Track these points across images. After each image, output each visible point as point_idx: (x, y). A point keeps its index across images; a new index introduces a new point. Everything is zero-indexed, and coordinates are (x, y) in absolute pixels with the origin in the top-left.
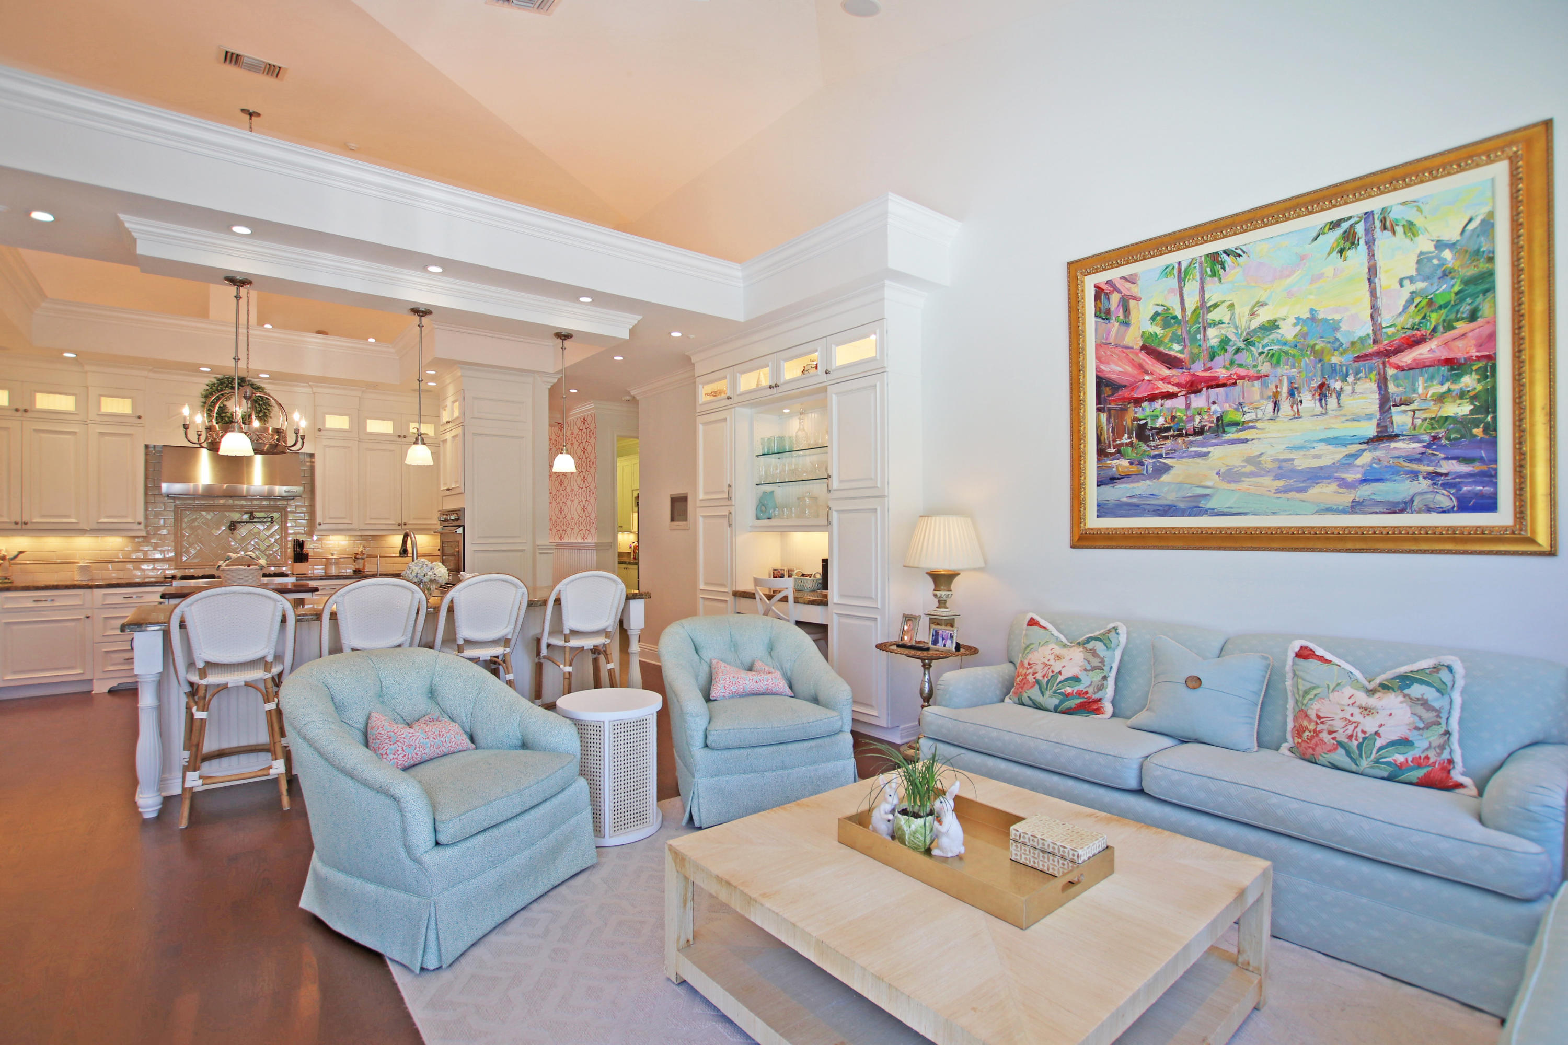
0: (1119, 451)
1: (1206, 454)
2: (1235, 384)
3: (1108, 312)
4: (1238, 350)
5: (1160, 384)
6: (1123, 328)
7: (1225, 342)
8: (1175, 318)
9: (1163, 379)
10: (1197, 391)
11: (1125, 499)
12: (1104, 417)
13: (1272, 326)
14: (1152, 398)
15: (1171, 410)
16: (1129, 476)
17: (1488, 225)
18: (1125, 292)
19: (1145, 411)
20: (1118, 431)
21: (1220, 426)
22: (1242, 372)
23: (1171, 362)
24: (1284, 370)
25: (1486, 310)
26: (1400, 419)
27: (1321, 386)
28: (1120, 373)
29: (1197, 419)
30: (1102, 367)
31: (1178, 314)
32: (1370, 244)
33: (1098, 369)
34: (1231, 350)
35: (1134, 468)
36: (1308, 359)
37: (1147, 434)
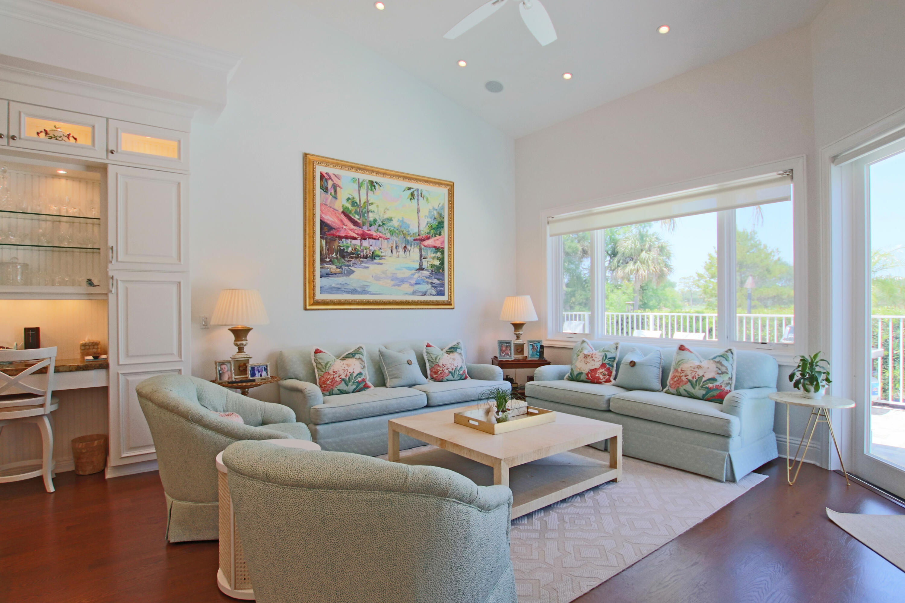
0: (331, 261)
1: (368, 267)
2: (378, 239)
3: (327, 188)
4: (379, 226)
5: (350, 232)
6: (334, 199)
7: (375, 220)
8: (356, 203)
9: (351, 230)
10: (365, 239)
11: (333, 285)
12: (324, 242)
13: (390, 220)
14: (347, 238)
15: (355, 245)
16: (335, 274)
17: (443, 208)
18: (335, 182)
19: (344, 243)
20: (330, 250)
21: (374, 256)
22: (381, 235)
23: (355, 223)
24: (394, 238)
25: (442, 233)
26: (425, 264)
27: (405, 247)
28: (332, 221)
29: (365, 251)
30: (323, 216)
31: (358, 201)
32: (418, 200)
33: (321, 217)
34: (378, 224)
35: (338, 270)
36: (401, 236)
37: (343, 254)
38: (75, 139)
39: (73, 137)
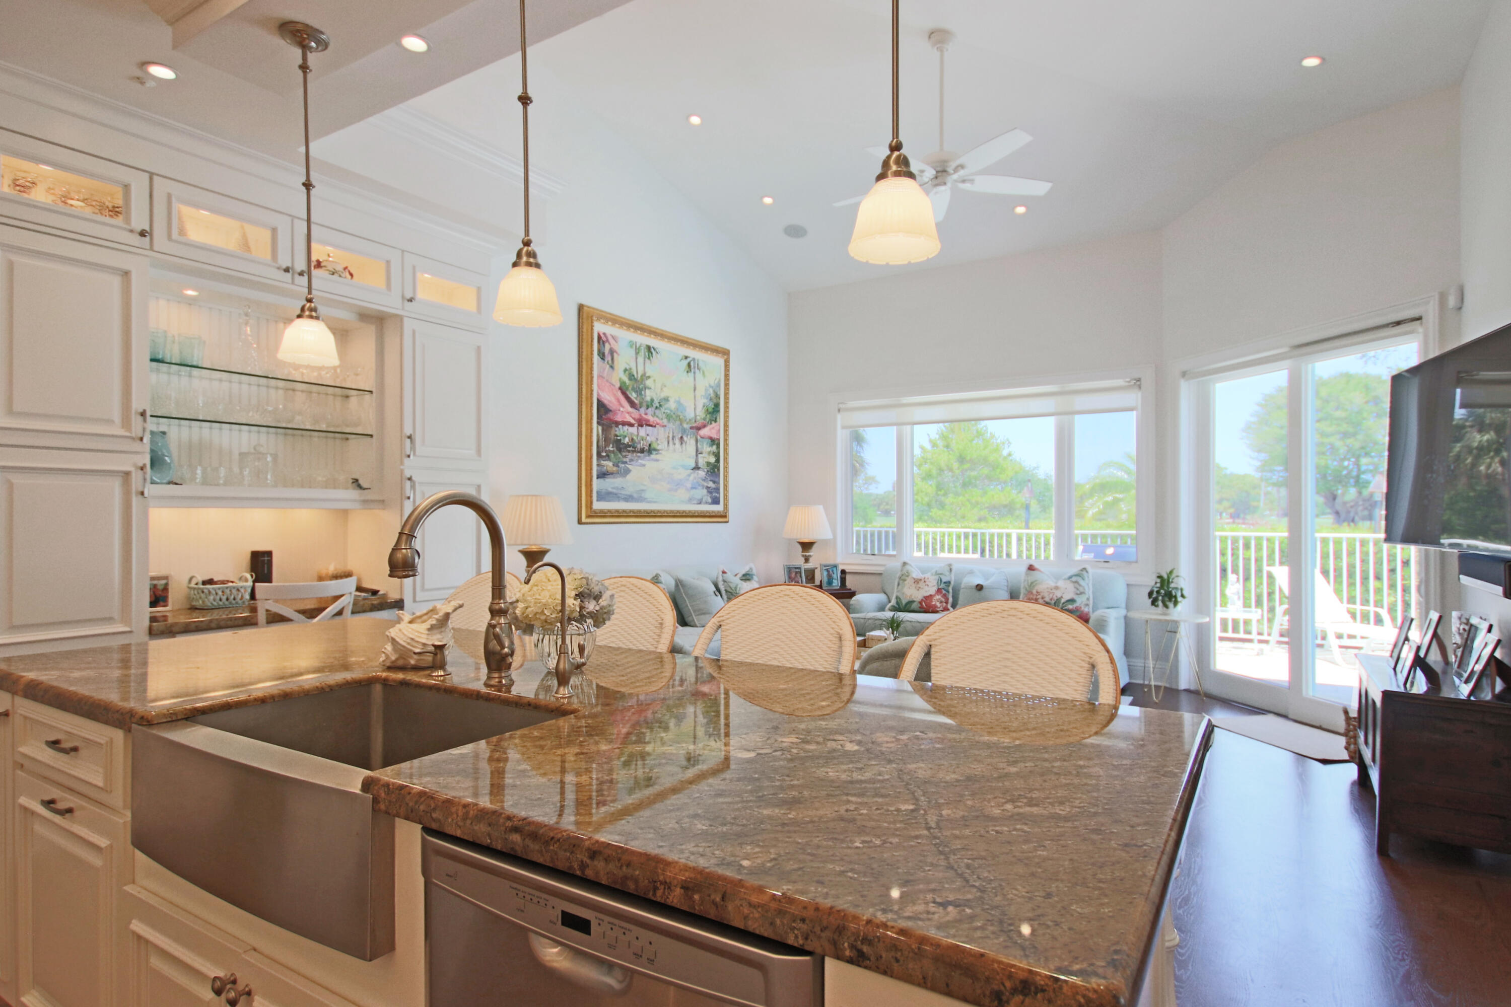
0: (608, 456)
1: (644, 465)
2: (655, 426)
3: (604, 354)
4: (657, 408)
5: (627, 415)
6: (611, 369)
7: (652, 400)
8: (633, 376)
9: (628, 413)
10: (642, 426)
11: (610, 490)
12: (600, 428)
13: (667, 399)
14: (624, 424)
15: (632, 434)
16: (612, 474)
17: (718, 385)
18: (612, 346)
19: (622, 430)
20: (607, 440)
21: (650, 450)
22: (658, 421)
23: (632, 404)
24: (671, 425)
25: (718, 420)
26: (702, 462)
27: (682, 437)
28: (609, 401)
29: (642, 442)
30: (601, 393)
31: (635, 373)
32: (694, 373)
33: (598, 395)
34: (655, 406)
35: (615, 469)
36: (678, 422)
37: (621, 447)
38: (351, 275)
39: (349, 272)
